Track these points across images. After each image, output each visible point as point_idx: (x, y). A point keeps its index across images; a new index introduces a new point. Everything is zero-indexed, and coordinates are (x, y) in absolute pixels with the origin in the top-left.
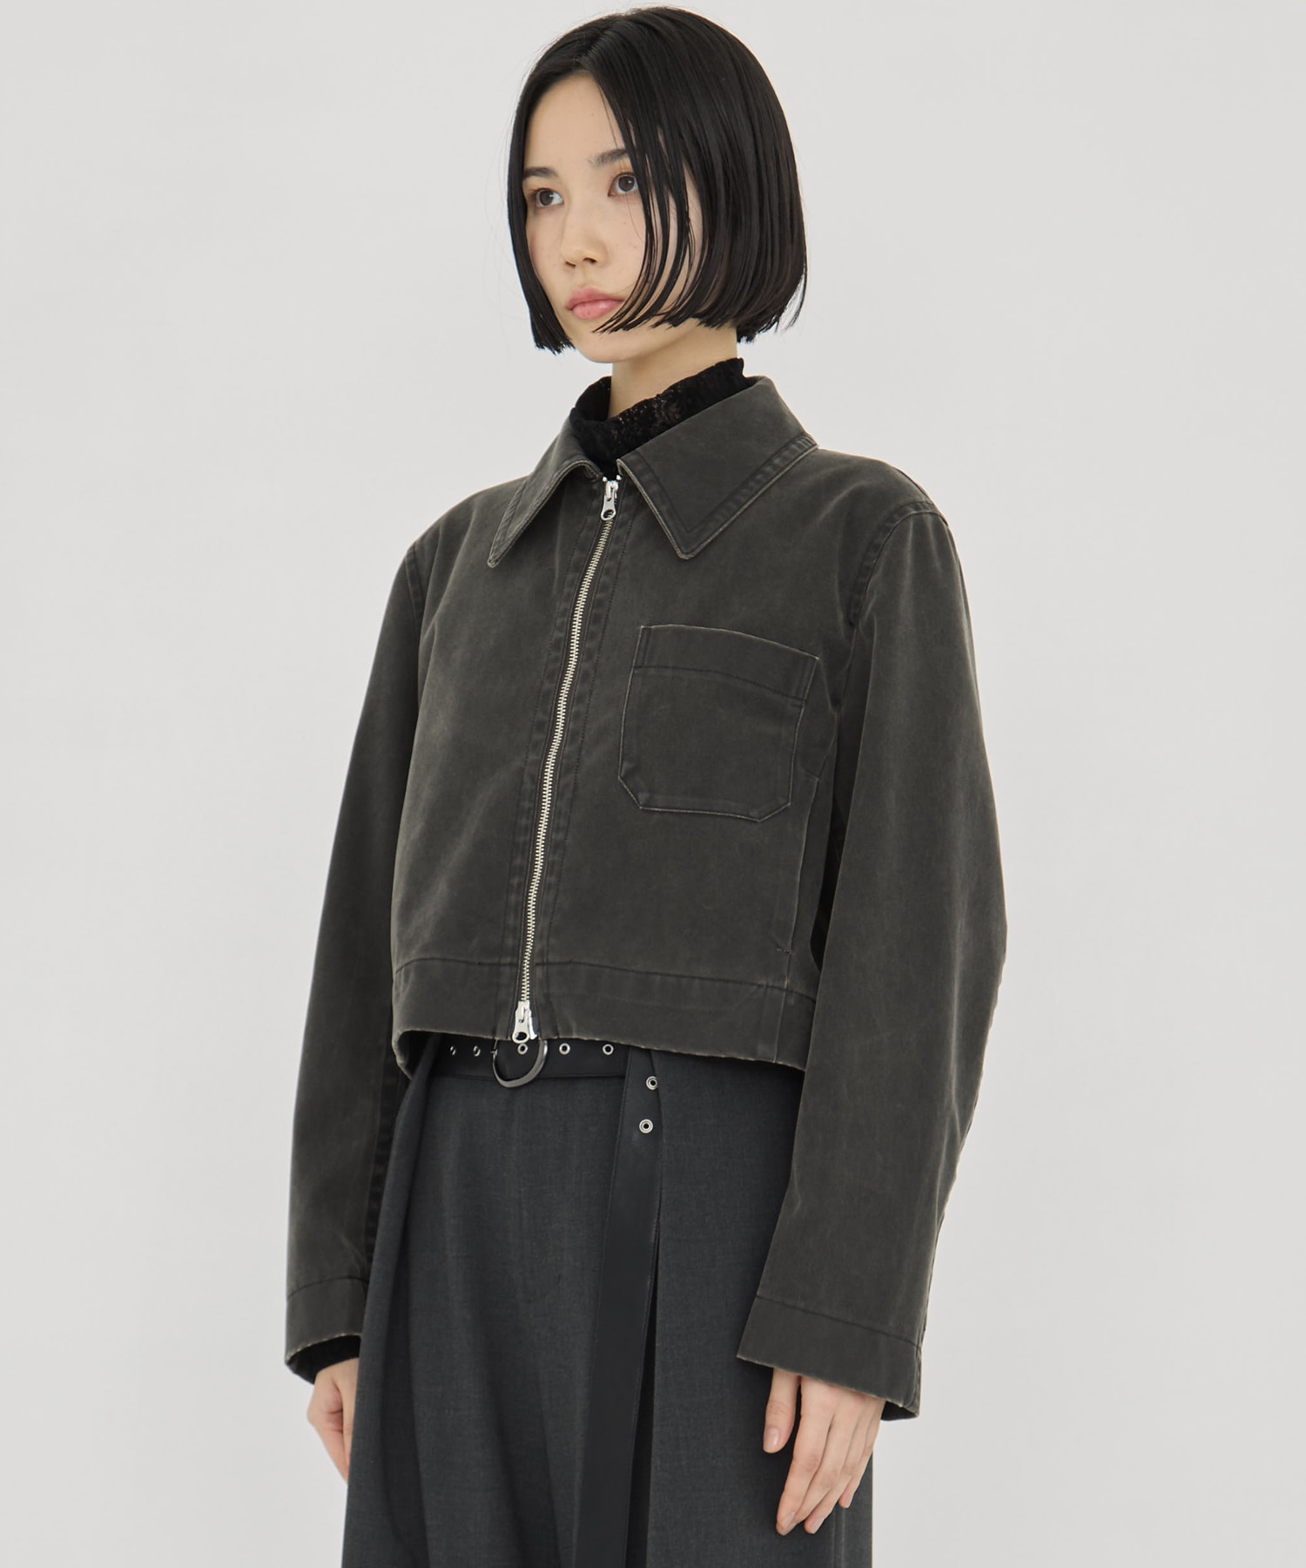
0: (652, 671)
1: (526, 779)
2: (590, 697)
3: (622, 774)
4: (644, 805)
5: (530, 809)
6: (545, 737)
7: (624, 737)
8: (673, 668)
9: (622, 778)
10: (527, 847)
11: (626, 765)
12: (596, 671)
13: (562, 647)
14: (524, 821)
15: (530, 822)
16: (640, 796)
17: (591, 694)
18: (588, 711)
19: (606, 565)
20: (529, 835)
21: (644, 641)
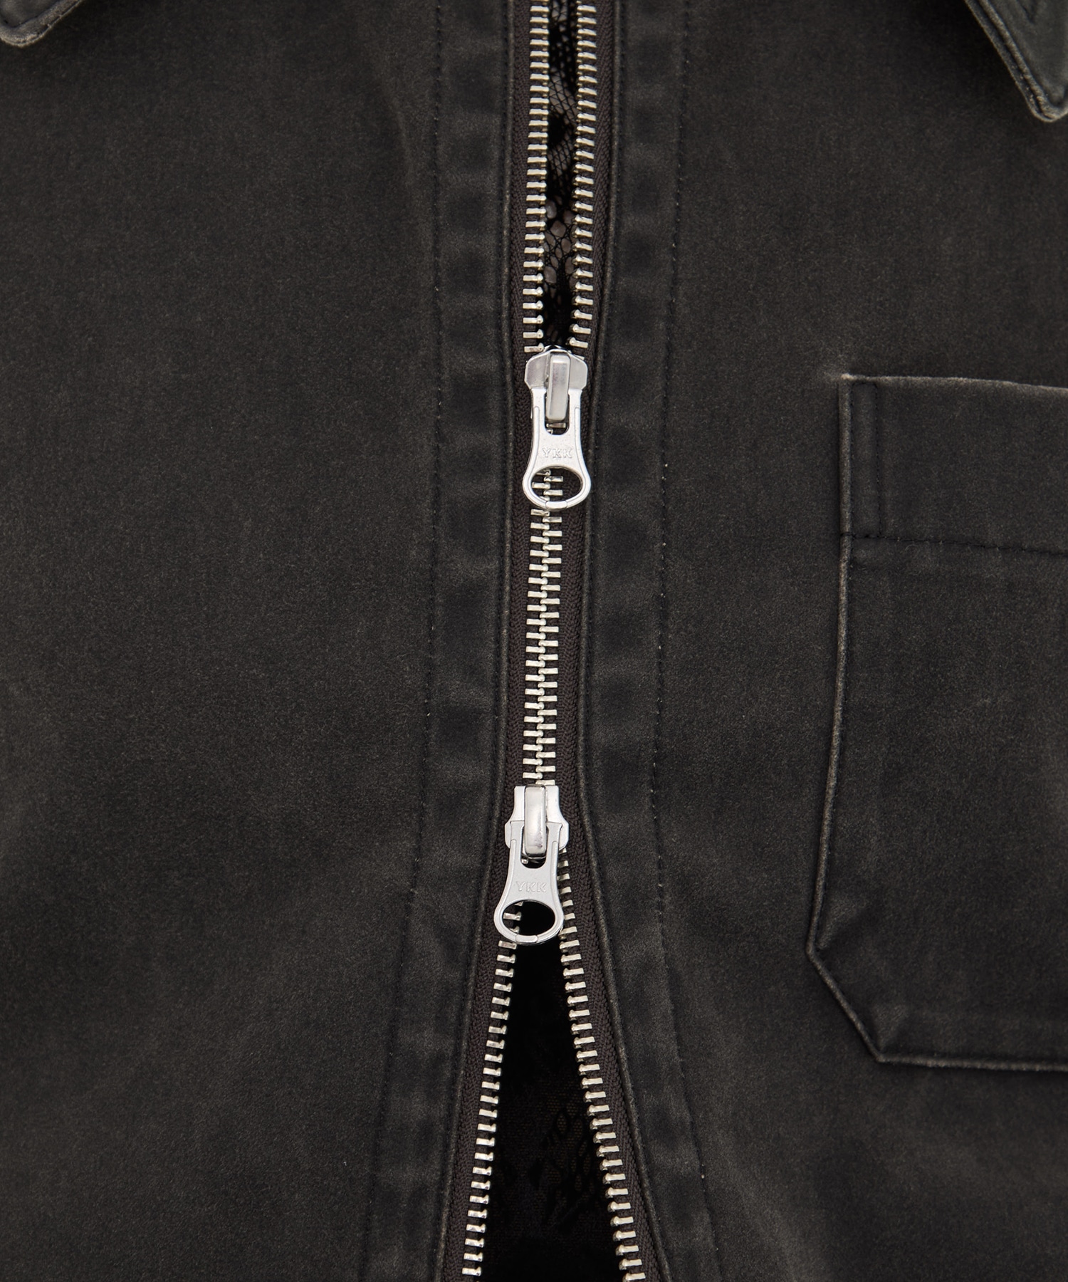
0: (927, 560)
1: (427, 943)
2: (663, 627)
3: (822, 945)
4: (890, 1050)
5: (439, 1059)
6: (485, 773)
7: (837, 803)
8: (1004, 549)
9: (823, 954)
10: (429, 1207)
11: (843, 909)
12: (665, 525)
13: (495, 414)
14: (416, 1108)
15: (439, 1111)
16: (880, 1013)
17: (664, 615)
18: (661, 681)
19: (636, 95)
20: (437, 1166)
21: (867, 435)
